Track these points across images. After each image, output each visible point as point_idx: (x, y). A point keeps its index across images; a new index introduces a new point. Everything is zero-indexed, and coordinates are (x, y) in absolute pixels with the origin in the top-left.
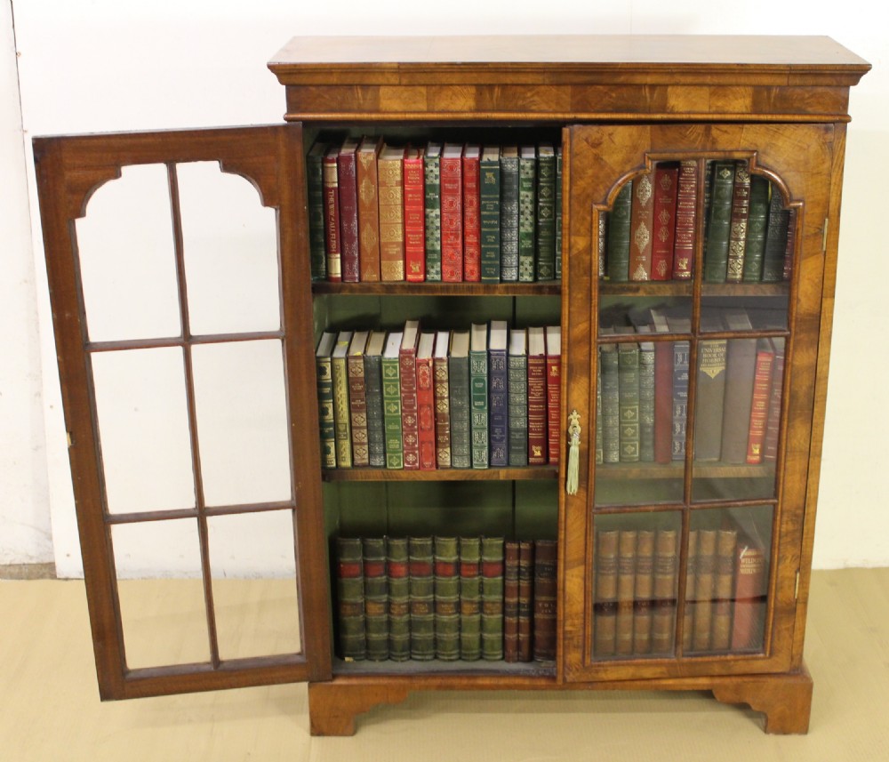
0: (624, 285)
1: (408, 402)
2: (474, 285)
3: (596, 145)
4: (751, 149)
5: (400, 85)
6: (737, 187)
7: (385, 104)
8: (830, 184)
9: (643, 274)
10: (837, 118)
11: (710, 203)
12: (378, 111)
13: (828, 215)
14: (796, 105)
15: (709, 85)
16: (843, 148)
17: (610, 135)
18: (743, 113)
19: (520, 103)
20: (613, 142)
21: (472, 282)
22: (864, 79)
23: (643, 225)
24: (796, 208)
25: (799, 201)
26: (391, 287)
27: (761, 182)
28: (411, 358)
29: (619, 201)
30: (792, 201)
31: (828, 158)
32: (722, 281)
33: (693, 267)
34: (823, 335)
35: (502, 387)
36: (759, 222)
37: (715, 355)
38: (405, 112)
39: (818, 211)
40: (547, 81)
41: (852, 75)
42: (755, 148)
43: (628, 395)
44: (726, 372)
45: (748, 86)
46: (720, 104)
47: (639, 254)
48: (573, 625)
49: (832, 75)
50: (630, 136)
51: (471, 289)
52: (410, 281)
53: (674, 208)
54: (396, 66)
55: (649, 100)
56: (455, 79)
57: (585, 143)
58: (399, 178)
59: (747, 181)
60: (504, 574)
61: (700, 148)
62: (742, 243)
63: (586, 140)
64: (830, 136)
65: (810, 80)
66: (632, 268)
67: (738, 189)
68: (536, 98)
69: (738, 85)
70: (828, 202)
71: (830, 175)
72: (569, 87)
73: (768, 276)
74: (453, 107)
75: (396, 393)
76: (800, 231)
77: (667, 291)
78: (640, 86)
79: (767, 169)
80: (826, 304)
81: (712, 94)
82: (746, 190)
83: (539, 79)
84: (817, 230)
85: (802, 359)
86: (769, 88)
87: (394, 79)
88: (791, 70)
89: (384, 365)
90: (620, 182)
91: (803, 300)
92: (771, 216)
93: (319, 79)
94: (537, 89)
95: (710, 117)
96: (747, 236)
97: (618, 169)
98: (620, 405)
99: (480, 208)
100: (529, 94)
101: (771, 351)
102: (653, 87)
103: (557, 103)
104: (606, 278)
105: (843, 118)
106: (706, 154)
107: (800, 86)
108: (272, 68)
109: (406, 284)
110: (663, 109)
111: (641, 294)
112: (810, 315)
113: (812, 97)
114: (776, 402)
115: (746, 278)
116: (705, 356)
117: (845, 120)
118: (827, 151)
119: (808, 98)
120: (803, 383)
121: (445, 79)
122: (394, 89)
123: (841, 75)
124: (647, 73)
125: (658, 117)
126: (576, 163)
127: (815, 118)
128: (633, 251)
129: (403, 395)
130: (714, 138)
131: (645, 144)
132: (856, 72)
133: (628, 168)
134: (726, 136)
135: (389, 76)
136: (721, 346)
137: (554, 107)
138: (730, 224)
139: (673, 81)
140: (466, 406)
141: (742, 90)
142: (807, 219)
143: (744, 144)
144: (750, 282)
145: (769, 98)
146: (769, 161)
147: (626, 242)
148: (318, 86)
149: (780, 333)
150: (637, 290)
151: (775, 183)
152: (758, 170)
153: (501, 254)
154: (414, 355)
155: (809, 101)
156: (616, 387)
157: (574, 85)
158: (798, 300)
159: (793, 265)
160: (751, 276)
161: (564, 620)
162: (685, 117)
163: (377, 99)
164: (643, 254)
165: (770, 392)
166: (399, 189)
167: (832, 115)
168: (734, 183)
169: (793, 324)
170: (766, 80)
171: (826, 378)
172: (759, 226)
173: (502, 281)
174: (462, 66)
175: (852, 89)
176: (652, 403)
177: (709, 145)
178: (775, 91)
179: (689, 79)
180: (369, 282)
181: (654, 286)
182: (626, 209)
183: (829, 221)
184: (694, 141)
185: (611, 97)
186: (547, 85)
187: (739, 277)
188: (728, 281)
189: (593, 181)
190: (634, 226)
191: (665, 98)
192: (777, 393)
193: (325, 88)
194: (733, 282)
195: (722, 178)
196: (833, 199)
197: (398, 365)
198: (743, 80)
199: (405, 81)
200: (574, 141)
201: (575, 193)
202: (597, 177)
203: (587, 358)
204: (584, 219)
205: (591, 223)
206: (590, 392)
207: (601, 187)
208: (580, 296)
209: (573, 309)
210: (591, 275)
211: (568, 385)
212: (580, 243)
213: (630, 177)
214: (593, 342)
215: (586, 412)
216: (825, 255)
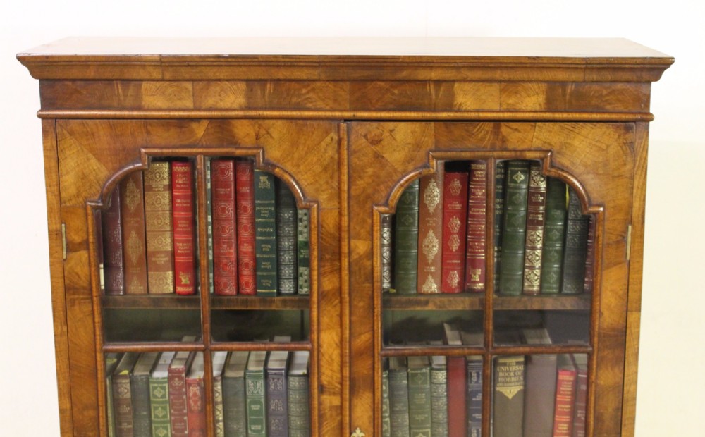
0: (411, 298)
1: (179, 425)
2: (249, 298)
3: (376, 142)
4: (545, 149)
5: (163, 80)
6: (532, 192)
7: (148, 100)
8: (633, 188)
9: (433, 286)
10: (639, 117)
11: (504, 209)
12: (140, 108)
13: (631, 222)
14: (594, 102)
15: (500, 81)
16: (645, 149)
17: (391, 131)
18: (536, 112)
19: (294, 100)
20: (395, 139)
21: (248, 294)
22: (666, 74)
23: (431, 233)
24: (595, 214)
25: (599, 205)
26: (158, 300)
27: (558, 185)
28: (180, 378)
29: (403, 203)
30: (591, 205)
31: (629, 159)
32: (518, 293)
33: (486, 279)
34: (629, 352)
35: (281, 409)
36: (557, 230)
37: (512, 374)
38: (170, 109)
39: (620, 216)
40: (323, 77)
41: (653, 69)
42: (549, 148)
43: (420, 418)
44: (525, 393)
45: (541, 81)
46: (511, 101)
47: (428, 265)
49: (631, 69)
50: (413, 132)
51: (246, 302)
52: (179, 294)
53: (466, 215)
54: (158, 59)
55: (434, 97)
56: (223, 73)
57: (364, 140)
58: (166, 182)
59: (543, 185)
61: (489, 147)
62: (539, 252)
63: (365, 136)
64: (630, 136)
65: (608, 75)
66: (421, 278)
67: (533, 194)
68: (311, 95)
69: (530, 81)
70: (631, 206)
71: (632, 178)
72: (348, 83)
73: (569, 287)
74: (222, 105)
75: (165, 416)
76: (601, 238)
77: (462, 304)
78: (424, 82)
79: (562, 170)
80: (631, 318)
81: (503, 91)
82: (542, 194)
83: (314, 74)
84: (620, 238)
85: (606, 377)
86: (563, 84)
87: (156, 74)
88: (587, 64)
89: (151, 385)
90: (402, 182)
91: (606, 313)
92: (570, 223)
93: (75, 73)
94: (313, 85)
95: (501, 115)
96: (544, 244)
97: (400, 168)
98: (410, 428)
99: (255, 214)
100: (304, 91)
101: (573, 369)
102: (438, 82)
103: (335, 101)
104: (393, 291)
105: (645, 117)
106: (495, 154)
107: (597, 82)
108: (23, 60)
109: (177, 297)
110: (449, 108)
111: (431, 307)
112: (613, 330)
113: (610, 93)
114: (580, 425)
115: (544, 290)
116: (501, 374)
117: (647, 118)
118: (629, 151)
119: (607, 95)
120: (609, 405)
121: (211, 73)
122: (158, 84)
123: (642, 69)
124: (431, 68)
125: (444, 115)
126: (355, 161)
127: (614, 117)
128: (421, 258)
129: (173, 418)
130: (503, 137)
131: (429, 142)
133: (411, 167)
134: (517, 134)
135: (151, 69)
136: (518, 363)
137: (331, 103)
138: (526, 232)
139: (459, 77)
140: (242, 430)
141: (535, 86)
142: (608, 225)
143: (537, 143)
144: (549, 294)
145: (564, 95)
146: (565, 161)
147: (414, 251)
148: (74, 80)
149: (582, 349)
150: (427, 303)
151: (573, 188)
152: (553, 173)
153: (278, 265)
154: (184, 375)
155: (607, 98)
156: (406, 408)
157: (354, 81)
158: (601, 313)
159: (594, 276)
160: (550, 288)
162: (473, 115)
163: (138, 96)
164: (432, 264)
165: (573, 413)
166: (167, 194)
167: (633, 113)
168: (529, 188)
169: (596, 339)
170: (561, 75)
171: (634, 399)
172: (556, 234)
173: (279, 294)
174: (229, 59)
175: (653, 84)
176: (446, 426)
177: (498, 144)
178: (570, 88)
179: (478, 74)
180: (134, 294)
181: (445, 299)
182: (413, 215)
183: (633, 228)
184: (482, 139)
185: (393, 94)
186: (324, 80)
187: (536, 289)
188: (523, 293)
189: (373, 181)
190: (422, 234)
191: (451, 96)
192: (581, 414)
193: (82, 83)
194: (530, 294)
195: (516, 182)
196: (636, 204)
197: (166, 385)
198: (536, 75)
199: (168, 76)
200: (353, 138)
201: (353, 193)
202: (378, 177)
203: (371, 372)
204: (364, 221)
205: (372, 226)
206: (375, 410)
207: (382, 187)
208: (361, 304)
209: (354, 318)
210: (373, 283)
211: (350, 400)
212: (361, 247)
213: (413, 177)
214: (376, 355)
215: (371, 429)
216: (629, 265)
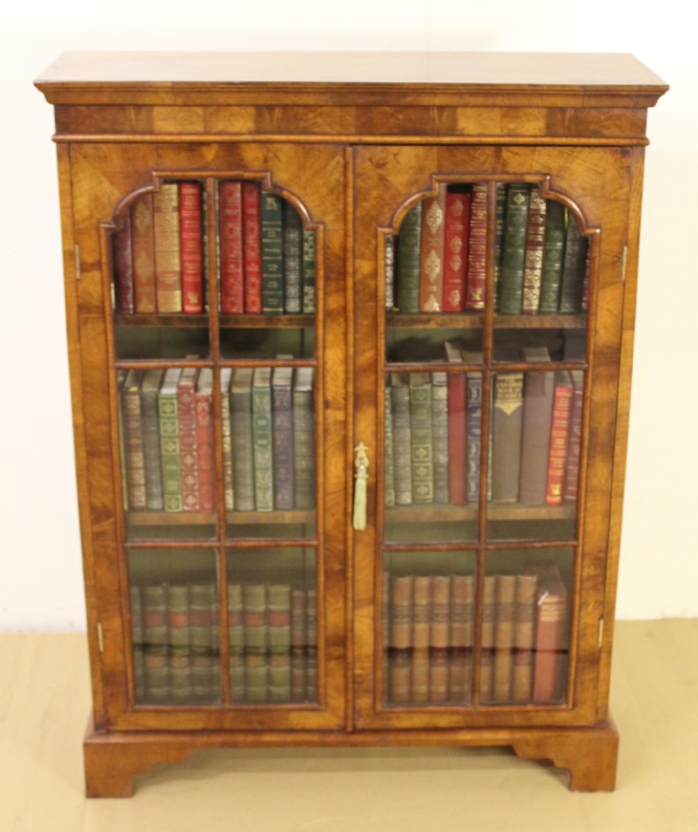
0: (414, 317)
1: (188, 440)
2: (256, 316)
3: (381, 165)
4: (543, 172)
5: (175, 105)
6: (532, 214)
7: (160, 125)
8: (628, 211)
9: (434, 305)
10: (635, 141)
11: (504, 230)
12: (151, 133)
13: (626, 244)
14: (592, 127)
15: (501, 107)
16: (641, 173)
17: (396, 155)
18: (536, 136)
19: (302, 124)
20: (399, 163)
21: (254, 313)
22: (667, 93)
23: (433, 254)
24: (593, 235)
25: (596, 227)
26: (167, 319)
27: (557, 207)
28: (189, 394)
29: (407, 224)
30: (588, 227)
31: (626, 183)
32: (517, 312)
33: (486, 298)
34: (623, 369)
35: (286, 425)
36: (556, 250)
37: (511, 391)
38: (180, 134)
39: (616, 238)
40: (330, 102)
41: (649, 96)
42: (548, 171)
43: (421, 433)
44: (523, 410)
45: (542, 107)
46: (512, 126)
47: (430, 284)
48: (363, 669)
49: (627, 96)
50: (417, 156)
51: (252, 321)
52: (188, 313)
53: (467, 235)
54: (170, 85)
55: (437, 122)
56: (233, 99)
57: (369, 163)
58: (175, 204)
59: (543, 207)
60: (291, 623)
61: (490, 170)
62: (538, 272)
63: (370, 160)
64: (626, 161)
65: (606, 102)
66: (423, 298)
67: (533, 215)
68: (319, 120)
69: (531, 107)
70: (626, 229)
71: (628, 201)
72: (353, 108)
73: (566, 306)
74: (231, 129)
75: (174, 431)
76: (597, 259)
77: (463, 323)
78: (427, 108)
79: (561, 193)
80: (626, 336)
81: (504, 116)
82: (542, 216)
83: (322, 99)
84: (616, 259)
85: (600, 393)
86: (563, 110)
87: (168, 99)
88: (585, 91)
89: (161, 402)
90: (406, 204)
91: (602, 332)
92: (569, 244)
93: (90, 99)
94: (320, 110)
95: (502, 140)
96: (544, 265)
97: (403, 190)
98: (412, 443)
99: (262, 235)
100: (311, 116)
101: (570, 386)
102: (441, 108)
103: (342, 126)
104: (396, 309)
105: (641, 142)
106: (496, 177)
107: (595, 108)
108: (40, 86)
109: (184, 316)
110: (452, 132)
111: (432, 326)
112: (609, 347)
113: (608, 119)
114: (576, 440)
115: (542, 309)
116: (500, 391)
117: (642, 143)
118: (625, 175)
119: (605, 120)
120: (603, 421)
121: (222, 99)
122: (170, 109)
123: (638, 96)
124: (435, 94)
125: (447, 139)
126: (360, 183)
127: (611, 141)
128: (423, 279)
129: (182, 433)
130: (504, 160)
131: (432, 165)
132: (652, 94)
133: (414, 189)
134: (517, 158)
135: (163, 95)
136: (517, 381)
137: (337, 128)
138: (525, 253)
139: (462, 102)
140: (249, 445)
141: (535, 111)
142: (604, 246)
143: (536, 167)
144: (548, 313)
145: (563, 120)
146: (563, 184)
147: (416, 271)
148: (87, 105)
149: (578, 366)
150: (428, 321)
151: (571, 211)
152: (552, 195)
153: (284, 284)
154: (192, 391)
155: (605, 123)
156: (407, 424)
157: (358, 106)
158: (596, 332)
159: (591, 294)
160: (548, 307)
161: (353, 663)
162: (475, 140)
163: (150, 120)
164: (434, 284)
165: (569, 430)
166: (175, 215)
167: (629, 138)
168: (529, 209)
169: (591, 357)
170: (560, 102)
171: (627, 414)
172: (556, 255)
173: (285, 312)
174: (240, 86)
175: (650, 110)
176: (446, 441)
177: (499, 167)
178: (569, 113)
179: (479, 100)
180: (144, 313)
181: (446, 318)
182: (415, 236)
183: (629, 249)
184: (483, 163)
185: (398, 119)
186: (330, 106)
187: (535, 307)
188: (523, 312)
189: (378, 203)
190: (425, 253)
191: (454, 120)
192: (577, 430)
193: (95, 108)
194: (529, 313)
195: (516, 204)
196: (632, 227)
197: (175, 401)
198: (535, 101)
199: (179, 101)
200: (358, 161)
201: (358, 214)
202: (383, 199)
203: (374, 388)
204: (368, 242)
205: (376, 247)
206: (378, 423)
207: (386, 210)
208: (365, 322)
209: (358, 336)
210: (376, 301)
211: (354, 415)
212: (365, 267)
213: (416, 200)
214: (379, 371)
215: (374, 443)
216: (624, 286)
